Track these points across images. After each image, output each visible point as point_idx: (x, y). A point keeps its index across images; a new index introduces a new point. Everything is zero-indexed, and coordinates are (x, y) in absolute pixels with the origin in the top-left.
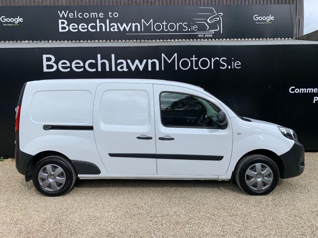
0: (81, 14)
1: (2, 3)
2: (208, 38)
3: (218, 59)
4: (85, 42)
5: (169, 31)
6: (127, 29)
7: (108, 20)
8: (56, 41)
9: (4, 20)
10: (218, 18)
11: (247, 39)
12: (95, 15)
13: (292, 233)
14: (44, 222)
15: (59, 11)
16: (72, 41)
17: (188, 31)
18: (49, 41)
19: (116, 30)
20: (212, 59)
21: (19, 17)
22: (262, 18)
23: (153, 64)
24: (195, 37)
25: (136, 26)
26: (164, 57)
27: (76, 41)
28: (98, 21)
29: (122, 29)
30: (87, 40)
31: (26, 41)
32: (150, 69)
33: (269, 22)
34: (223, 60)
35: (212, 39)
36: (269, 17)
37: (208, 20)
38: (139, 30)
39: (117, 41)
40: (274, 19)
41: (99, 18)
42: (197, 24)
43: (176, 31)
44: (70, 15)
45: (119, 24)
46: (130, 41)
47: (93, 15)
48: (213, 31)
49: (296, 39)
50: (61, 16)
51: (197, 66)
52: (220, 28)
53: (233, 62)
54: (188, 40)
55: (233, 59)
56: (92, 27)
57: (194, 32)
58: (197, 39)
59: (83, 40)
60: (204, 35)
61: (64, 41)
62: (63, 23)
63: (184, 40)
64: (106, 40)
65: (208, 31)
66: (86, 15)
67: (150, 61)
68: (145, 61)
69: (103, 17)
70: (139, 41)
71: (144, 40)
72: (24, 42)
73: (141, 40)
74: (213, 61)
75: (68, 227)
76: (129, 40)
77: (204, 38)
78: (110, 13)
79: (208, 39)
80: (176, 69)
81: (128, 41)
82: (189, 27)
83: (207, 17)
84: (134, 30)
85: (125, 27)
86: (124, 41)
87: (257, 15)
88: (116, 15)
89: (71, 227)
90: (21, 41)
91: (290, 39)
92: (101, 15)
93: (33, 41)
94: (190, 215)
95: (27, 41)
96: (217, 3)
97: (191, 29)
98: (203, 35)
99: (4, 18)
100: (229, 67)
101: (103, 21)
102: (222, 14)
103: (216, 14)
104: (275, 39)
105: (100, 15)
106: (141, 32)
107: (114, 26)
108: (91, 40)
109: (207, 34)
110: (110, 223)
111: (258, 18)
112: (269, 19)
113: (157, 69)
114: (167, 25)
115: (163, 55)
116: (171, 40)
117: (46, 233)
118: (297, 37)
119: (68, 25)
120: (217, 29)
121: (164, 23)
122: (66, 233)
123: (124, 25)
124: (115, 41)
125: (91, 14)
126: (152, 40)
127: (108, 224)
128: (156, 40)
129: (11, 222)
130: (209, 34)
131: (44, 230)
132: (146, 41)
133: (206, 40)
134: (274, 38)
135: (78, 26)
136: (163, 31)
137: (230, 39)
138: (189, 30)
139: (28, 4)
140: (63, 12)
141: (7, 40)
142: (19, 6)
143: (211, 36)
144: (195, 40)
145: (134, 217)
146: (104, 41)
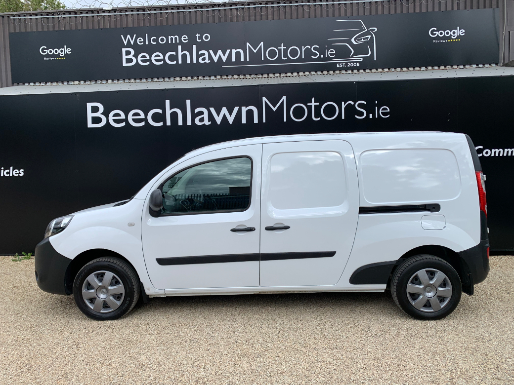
0: (155, 38)
1: (42, 27)
2: (352, 69)
3: (352, 103)
4: (160, 80)
5: (289, 60)
6: (224, 59)
7: (194, 46)
8: (118, 80)
9: (45, 52)
10: (369, 37)
11: (417, 68)
12: (176, 38)
13: (417, 378)
14: (57, 344)
15: (122, 36)
16: (141, 79)
17: (319, 59)
18: (107, 80)
19: (207, 61)
20: (343, 103)
21: (65, 46)
22: (444, 33)
23: (250, 114)
24: (332, 68)
25: (238, 54)
26: (266, 102)
27: (147, 79)
28: (180, 47)
29: (216, 59)
30: (164, 78)
31: (75, 82)
32: (244, 121)
33: (455, 39)
34: (360, 105)
35: (358, 70)
36: (456, 31)
37: (353, 40)
38: (242, 60)
39: (208, 78)
40: (464, 34)
41: (181, 43)
42: (335, 47)
43: (300, 59)
44: (138, 41)
45: (211, 52)
46: (229, 78)
47: (172, 39)
48: (361, 57)
49: (503, 66)
50: (125, 43)
51: (318, 114)
52: (373, 52)
53: (377, 108)
54: (319, 73)
55: (376, 102)
56: (171, 58)
57: (330, 59)
58: (334, 71)
59: (158, 78)
60: (346, 64)
61: (130, 79)
62: (128, 53)
63: (313, 73)
64: (192, 77)
65: (352, 57)
66: (162, 40)
67: (244, 110)
68: (236, 109)
69: (187, 41)
70: (243, 77)
71: (250, 75)
72: (72, 83)
73: (245, 75)
74: (343, 107)
75: (87, 353)
76: (227, 76)
77: (346, 69)
78: (198, 35)
79: (352, 71)
80: (285, 120)
81: (225, 77)
82: (322, 52)
83: (351, 35)
84: (234, 60)
85: (220, 55)
86: (218, 77)
87: (436, 29)
88: (207, 37)
89: (90, 353)
90: (68, 82)
91: (494, 65)
92: (185, 39)
93: (85, 81)
94: (269, 345)
95: (77, 82)
96: (367, 13)
97: (324, 56)
98: (344, 64)
99: (45, 49)
100: (371, 116)
101: (187, 47)
102: (375, 30)
103: (366, 30)
104: (467, 66)
105: (182, 39)
106: (245, 62)
107: (204, 54)
108: (169, 78)
109: (350, 63)
110: (146, 351)
111: (437, 33)
112: (456, 35)
113: (256, 121)
114: (285, 51)
115: (264, 99)
116: (292, 73)
117: (54, 360)
118: (507, 61)
119: (136, 56)
120: (368, 53)
121: (281, 47)
122: (80, 361)
123: (220, 52)
124: (206, 78)
125: (170, 37)
126: (262, 74)
127: (144, 352)
128: (268, 74)
129: (14, 342)
130: (355, 62)
131: (52, 356)
132: (253, 76)
133: (350, 72)
134: (464, 66)
135: (150, 57)
136: (279, 60)
137: (389, 69)
138: (322, 56)
139: (79, 28)
140: (129, 36)
141: (49, 81)
142: (66, 30)
143: (358, 65)
144: (331, 72)
145: (184, 343)
146: (189, 78)
